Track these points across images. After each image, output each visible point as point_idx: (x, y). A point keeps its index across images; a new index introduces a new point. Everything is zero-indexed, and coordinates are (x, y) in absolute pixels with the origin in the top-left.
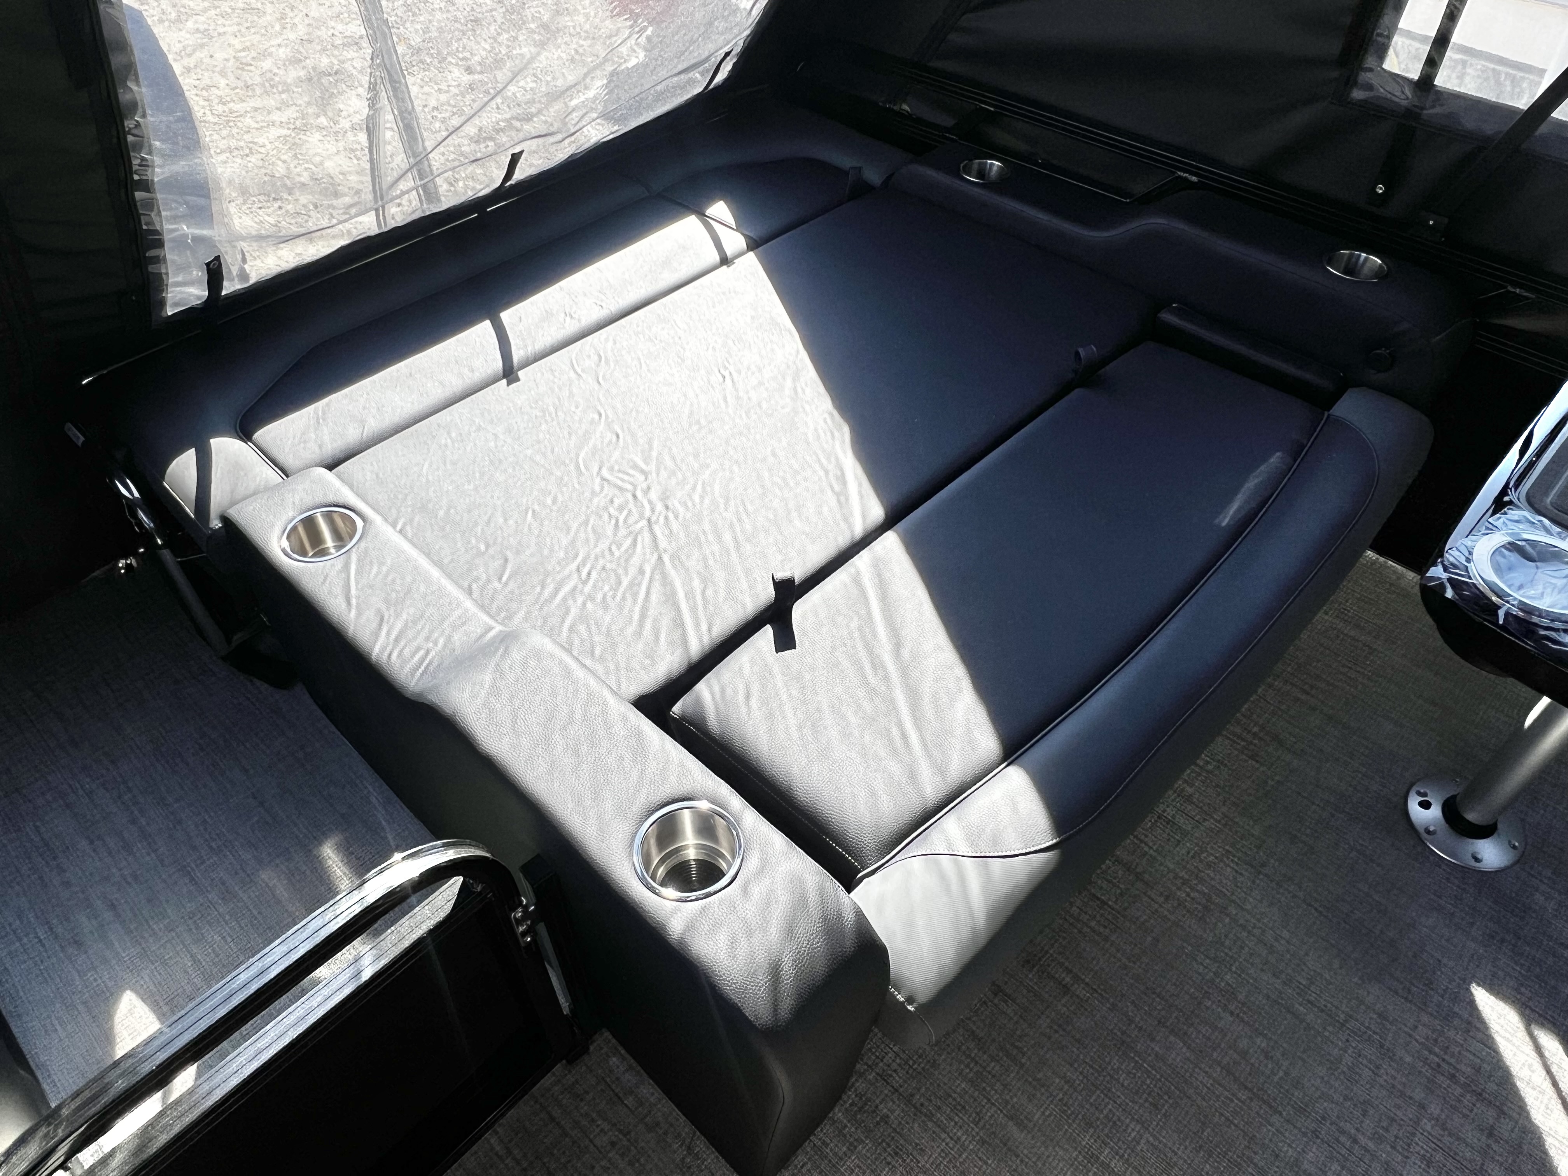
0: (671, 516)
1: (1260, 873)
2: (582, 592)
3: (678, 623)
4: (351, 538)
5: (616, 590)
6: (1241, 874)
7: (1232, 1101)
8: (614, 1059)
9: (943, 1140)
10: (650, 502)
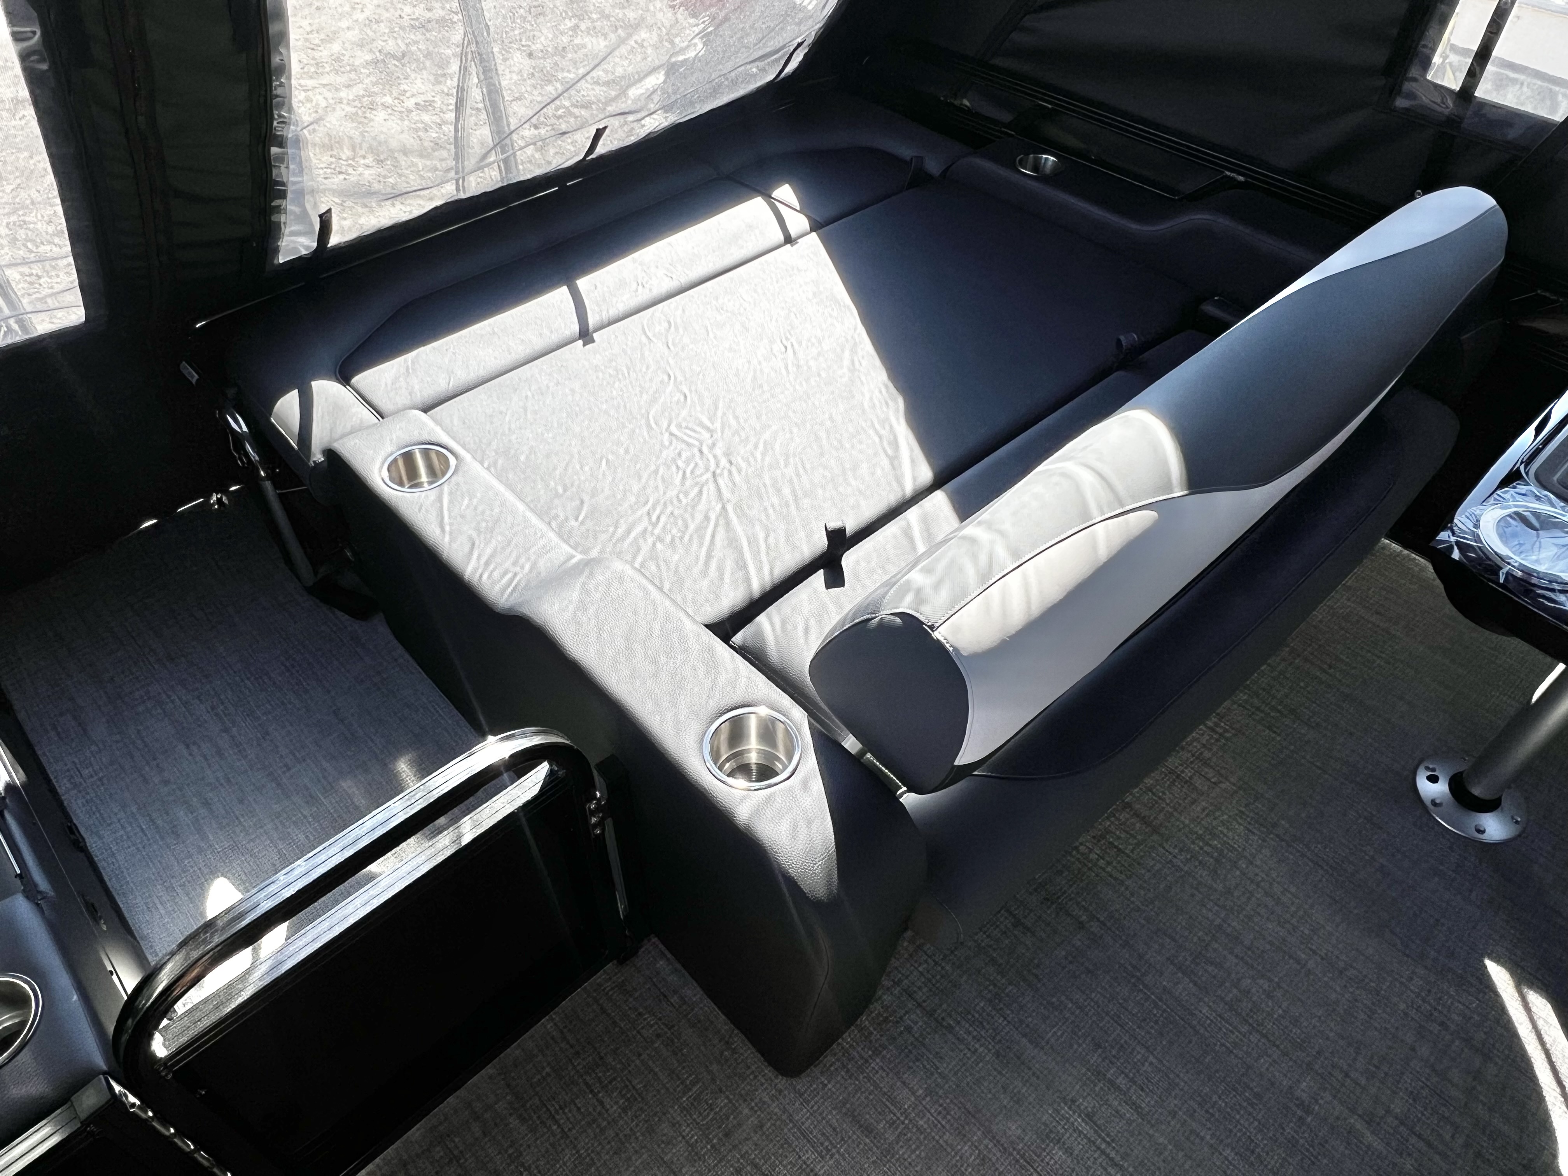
0: (734, 469)
1: (1271, 833)
2: (652, 534)
3: (741, 565)
4: (444, 474)
5: (684, 533)
6: (1253, 833)
7: (1233, 1033)
8: (661, 963)
9: (961, 1051)
10: (715, 457)
